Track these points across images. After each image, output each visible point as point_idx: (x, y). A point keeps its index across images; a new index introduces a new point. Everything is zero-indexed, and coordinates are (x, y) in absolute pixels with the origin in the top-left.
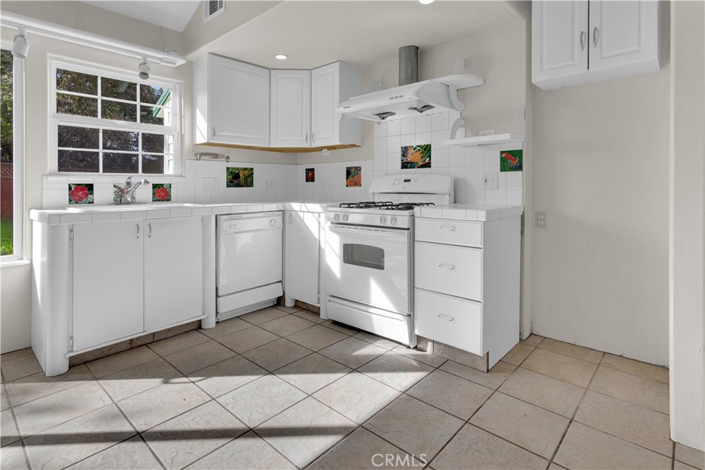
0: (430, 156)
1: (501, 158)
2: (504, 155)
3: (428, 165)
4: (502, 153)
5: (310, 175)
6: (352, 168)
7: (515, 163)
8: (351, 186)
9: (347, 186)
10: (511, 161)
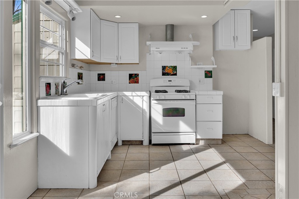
0: (176, 71)
1: (205, 73)
2: (206, 72)
3: (176, 74)
4: (205, 71)
5: (101, 77)
6: (133, 74)
7: (209, 75)
8: (132, 83)
9: (129, 83)
10: (208, 74)
